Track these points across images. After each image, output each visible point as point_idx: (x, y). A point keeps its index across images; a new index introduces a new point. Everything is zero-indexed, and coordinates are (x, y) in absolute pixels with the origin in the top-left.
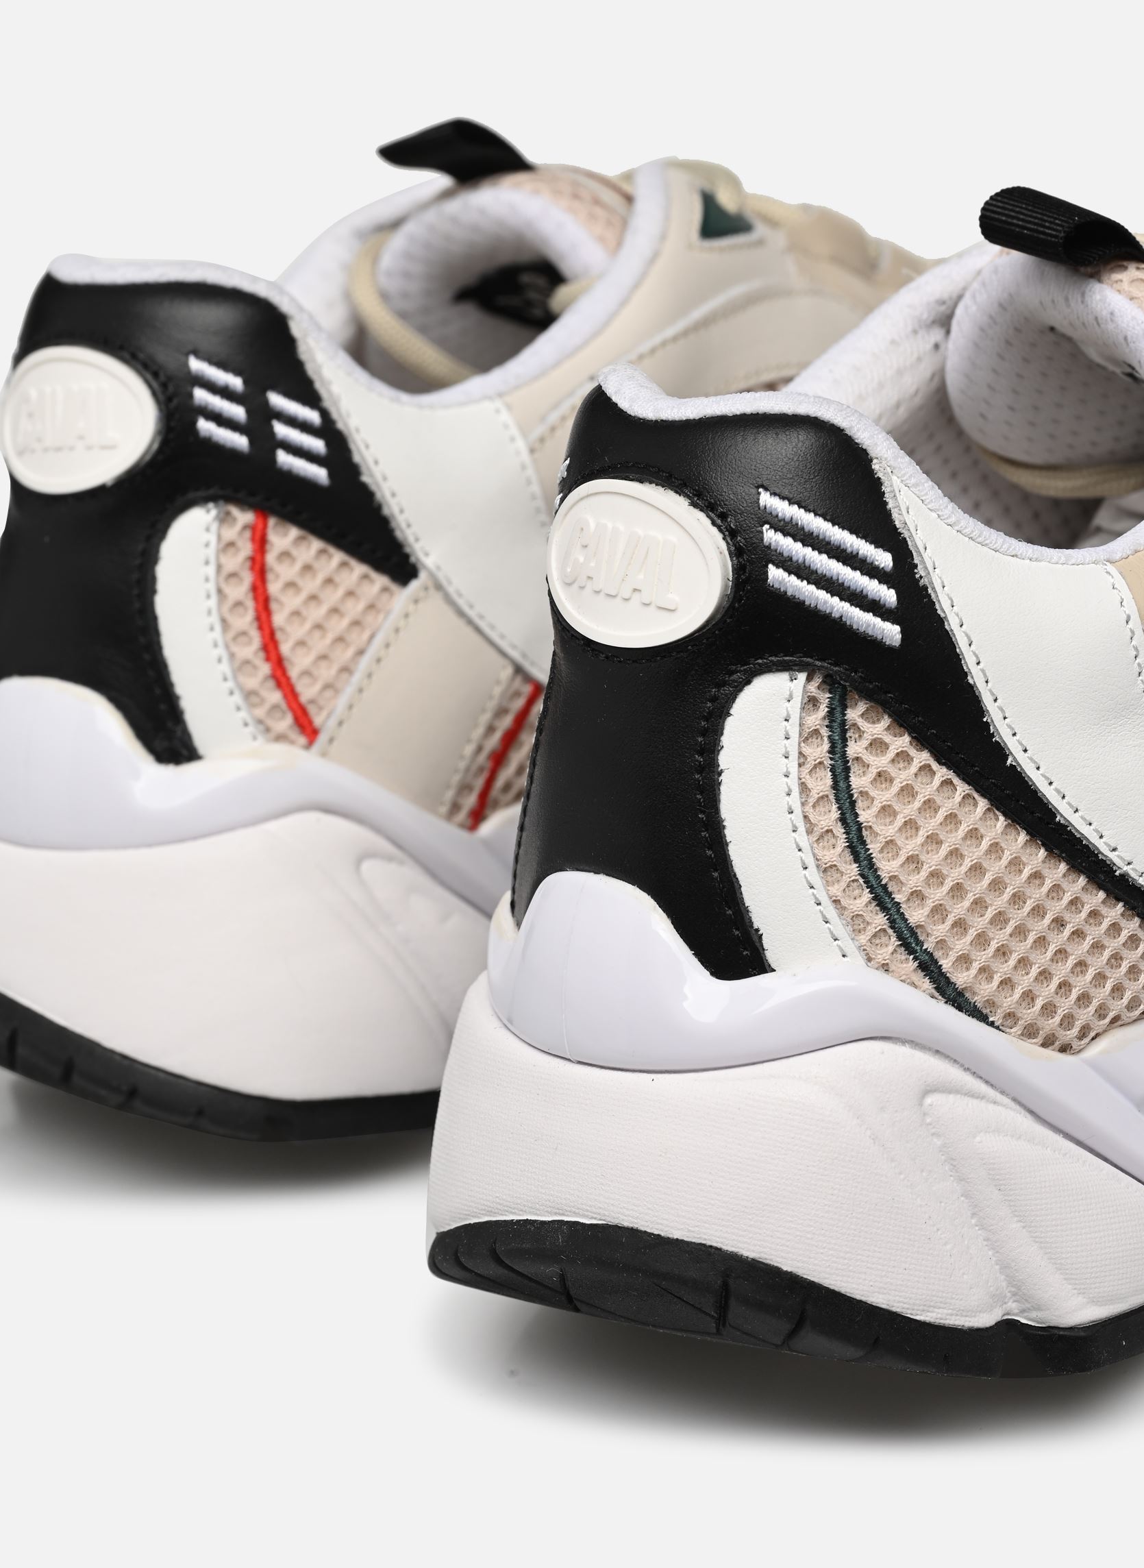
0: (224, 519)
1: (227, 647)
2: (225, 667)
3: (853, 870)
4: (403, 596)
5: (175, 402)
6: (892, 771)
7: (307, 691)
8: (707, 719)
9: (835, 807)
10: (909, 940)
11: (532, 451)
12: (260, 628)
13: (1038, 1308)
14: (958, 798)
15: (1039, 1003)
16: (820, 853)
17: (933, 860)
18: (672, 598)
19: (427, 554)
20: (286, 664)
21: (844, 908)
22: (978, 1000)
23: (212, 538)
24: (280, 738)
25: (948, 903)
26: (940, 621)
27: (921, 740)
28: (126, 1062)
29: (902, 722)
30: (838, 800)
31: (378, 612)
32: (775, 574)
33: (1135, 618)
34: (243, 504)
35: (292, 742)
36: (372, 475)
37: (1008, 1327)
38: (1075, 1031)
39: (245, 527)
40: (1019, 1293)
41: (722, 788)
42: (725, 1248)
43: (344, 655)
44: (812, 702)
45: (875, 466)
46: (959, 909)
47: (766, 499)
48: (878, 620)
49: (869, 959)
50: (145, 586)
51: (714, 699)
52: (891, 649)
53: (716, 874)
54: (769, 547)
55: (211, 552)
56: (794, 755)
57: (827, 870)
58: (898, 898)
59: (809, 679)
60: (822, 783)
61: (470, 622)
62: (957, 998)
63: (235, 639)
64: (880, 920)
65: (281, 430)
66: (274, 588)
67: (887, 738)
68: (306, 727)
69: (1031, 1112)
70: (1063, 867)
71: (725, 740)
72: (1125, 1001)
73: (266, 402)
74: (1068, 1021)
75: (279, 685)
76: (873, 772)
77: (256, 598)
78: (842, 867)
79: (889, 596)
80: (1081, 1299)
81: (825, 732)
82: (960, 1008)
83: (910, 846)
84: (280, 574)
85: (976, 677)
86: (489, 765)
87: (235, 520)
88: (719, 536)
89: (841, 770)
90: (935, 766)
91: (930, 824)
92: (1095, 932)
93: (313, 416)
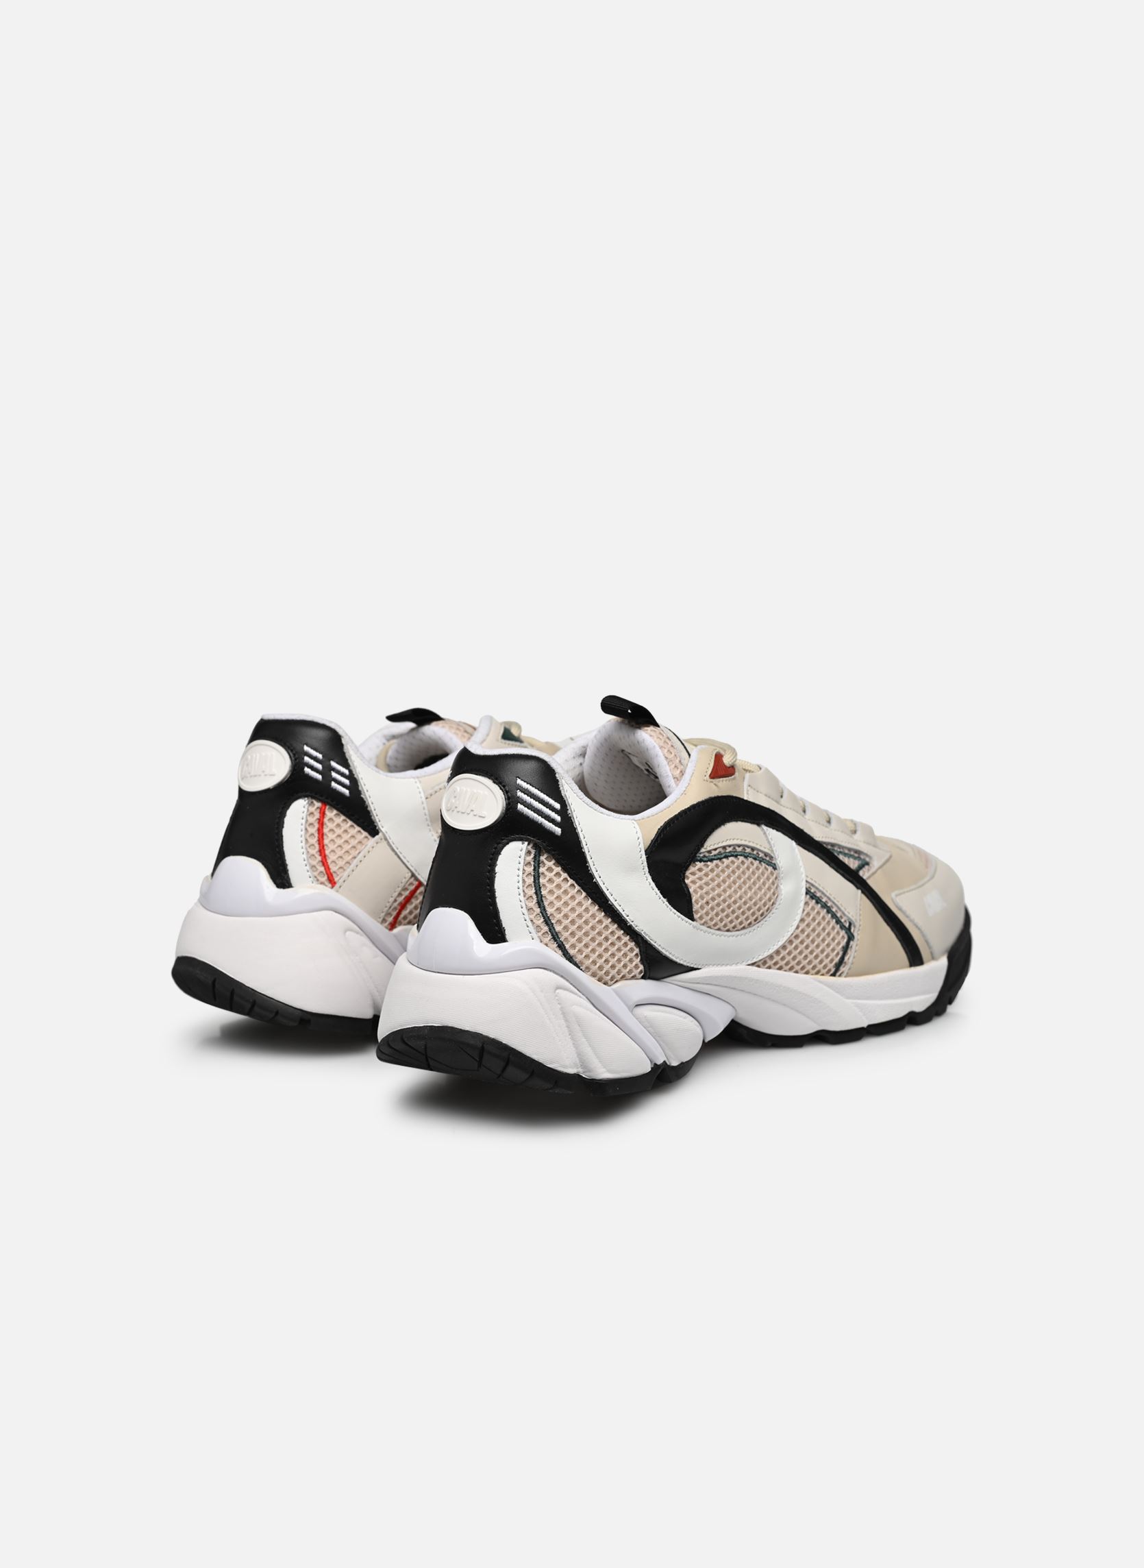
0: (311, 804)
1: (306, 849)
2: (305, 856)
3: (538, 910)
4: (372, 841)
5: (297, 761)
6: (555, 878)
7: (333, 868)
8: (493, 855)
9: (534, 889)
10: (555, 937)
11: (427, 798)
12: (319, 844)
13: (590, 1071)
14: (576, 890)
15: (598, 965)
16: (527, 904)
17: (566, 910)
18: (484, 813)
19: (383, 827)
20: (327, 858)
21: (534, 923)
22: (577, 960)
23: (306, 810)
24: (322, 883)
25: (570, 925)
26: (575, 829)
27: (565, 870)
28: (253, 992)
29: (558, 863)
30: (535, 886)
31: (363, 844)
32: (520, 807)
33: (641, 838)
34: (318, 800)
35: (326, 886)
36: (365, 795)
37: (577, 1077)
38: (609, 977)
39: (318, 808)
40: (583, 1064)
41: (496, 879)
42: (484, 1034)
43: (348, 858)
44: (529, 853)
45: (557, 775)
46: (573, 928)
47: (519, 781)
48: (553, 826)
49: (541, 942)
50: (280, 825)
51: (496, 848)
52: (557, 836)
53: (491, 908)
54: (519, 797)
55: (304, 815)
56: (521, 870)
57: (530, 909)
58: (553, 922)
59: (528, 844)
60: (530, 880)
61: (396, 854)
62: (570, 958)
63: (309, 847)
64: (546, 928)
65: (334, 775)
66: (326, 830)
67: (554, 867)
68: (332, 881)
69: (590, 1001)
70: (610, 920)
71: (498, 862)
72: (627, 970)
73: (330, 764)
74: (607, 973)
75: (323, 865)
76: (547, 879)
77: (319, 834)
78: (535, 909)
79: (558, 818)
80: (604, 1070)
81: (532, 863)
82: (571, 962)
83: (558, 904)
84: (328, 826)
85: (586, 849)
86: (399, 908)
87: (314, 805)
88: (502, 793)
89: (537, 877)
90: (569, 879)
91: (565, 898)
92: (619, 944)
93: (346, 772)
